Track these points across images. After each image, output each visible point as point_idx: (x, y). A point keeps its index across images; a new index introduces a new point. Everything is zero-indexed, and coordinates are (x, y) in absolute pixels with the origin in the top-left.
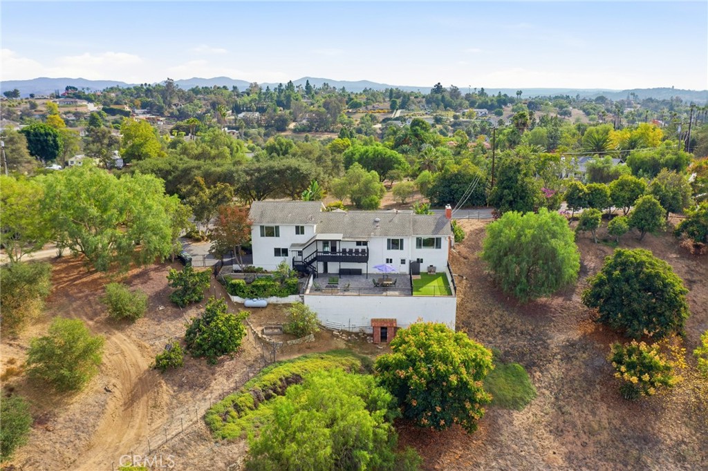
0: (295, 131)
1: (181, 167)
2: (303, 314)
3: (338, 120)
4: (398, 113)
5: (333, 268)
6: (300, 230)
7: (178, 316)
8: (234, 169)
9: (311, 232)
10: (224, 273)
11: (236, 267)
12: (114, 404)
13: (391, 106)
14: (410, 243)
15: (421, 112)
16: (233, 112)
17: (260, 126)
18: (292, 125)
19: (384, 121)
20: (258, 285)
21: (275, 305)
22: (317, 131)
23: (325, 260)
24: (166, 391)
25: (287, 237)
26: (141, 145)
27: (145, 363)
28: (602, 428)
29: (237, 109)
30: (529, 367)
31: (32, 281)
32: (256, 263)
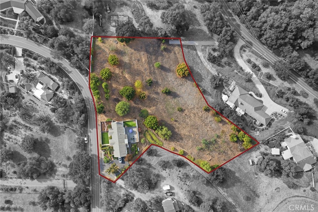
28: (148, 102)
30: (141, 109)
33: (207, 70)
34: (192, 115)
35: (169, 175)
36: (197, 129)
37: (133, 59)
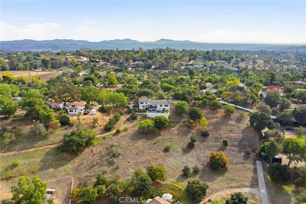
0: (154, 69)
1: (126, 90)
2: (146, 115)
3: (169, 65)
4: (191, 62)
5: (151, 109)
6: (146, 103)
7: (129, 115)
8: (136, 91)
9: (148, 103)
10: (135, 109)
11: (136, 109)
12: (122, 123)
13: (189, 59)
14: (163, 106)
15: (200, 62)
16: (133, 61)
17: (142, 67)
18: (153, 67)
19: (186, 65)
20: (140, 111)
21: (142, 114)
22: (161, 69)
23: (150, 108)
24: (128, 123)
25: (144, 104)
26: (113, 81)
27: (125, 120)
28: (184, 130)
29: (134, 60)
30: (177, 123)
31: (111, 109)
32: (140, 108)
33: (218, 190)
34: (156, 157)
35: (103, 119)
36: (136, 154)
37: (233, 127)
